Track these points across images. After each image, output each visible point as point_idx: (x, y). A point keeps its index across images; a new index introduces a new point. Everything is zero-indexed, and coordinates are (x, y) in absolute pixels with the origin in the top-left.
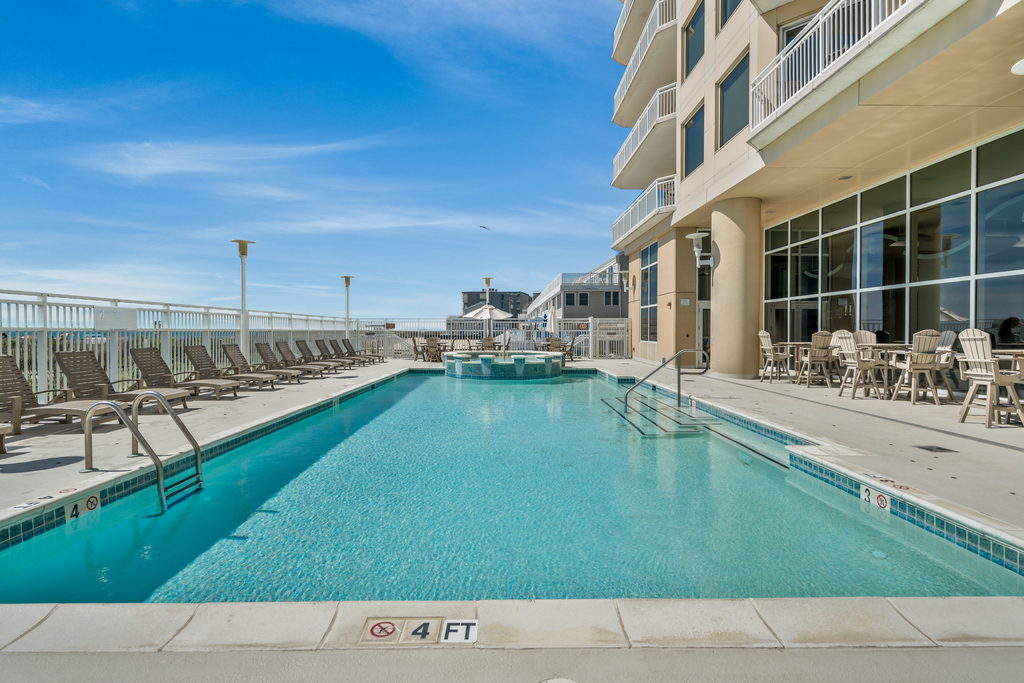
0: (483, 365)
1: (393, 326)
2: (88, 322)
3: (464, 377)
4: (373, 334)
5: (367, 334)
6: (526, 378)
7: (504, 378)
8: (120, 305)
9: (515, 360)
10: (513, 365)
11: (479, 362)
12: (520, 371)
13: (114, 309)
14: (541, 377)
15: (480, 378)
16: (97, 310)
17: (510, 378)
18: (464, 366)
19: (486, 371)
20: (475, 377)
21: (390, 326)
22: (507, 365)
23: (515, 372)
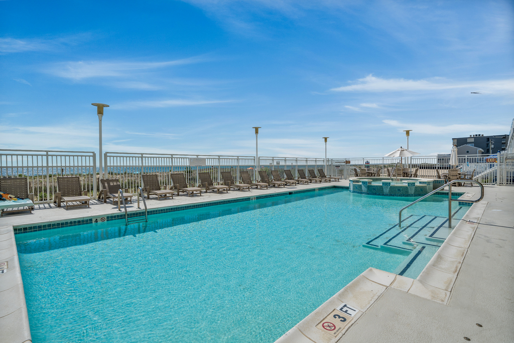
0: (363, 186)
1: (349, 162)
2: (187, 163)
3: (354, 192)
4: (339, 166)
5: (336, 166)
6: (391, 195)
7: (375, 194)
8: (199, 157)
9: (383, 183)
10: (381, 186)
11: (361, 183)
12: (386, 190)
13: (197, 159)
14: (404, 195)
15: (361, 193)
16: (190, 159)
17: (379, 195)
18: (354, 186)
19: (364, 189)
20: (358, 193)
21: (348, 162)
22: (377, 186)
23: (383, 191)
